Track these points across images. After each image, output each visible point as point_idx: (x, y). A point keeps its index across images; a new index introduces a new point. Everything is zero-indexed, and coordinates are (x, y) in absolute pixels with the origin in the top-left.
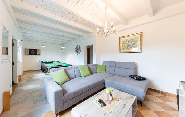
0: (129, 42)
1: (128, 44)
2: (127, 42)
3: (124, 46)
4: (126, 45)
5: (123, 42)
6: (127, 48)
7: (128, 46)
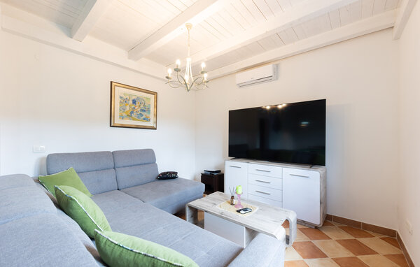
0: (134, 102)
1: (133, 107)
2: (131, 102)
3: (122, 109)
4: (128, 108)
5: (121, 97)
6: (131, 116)
7: (132, 112)
